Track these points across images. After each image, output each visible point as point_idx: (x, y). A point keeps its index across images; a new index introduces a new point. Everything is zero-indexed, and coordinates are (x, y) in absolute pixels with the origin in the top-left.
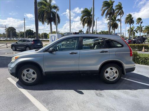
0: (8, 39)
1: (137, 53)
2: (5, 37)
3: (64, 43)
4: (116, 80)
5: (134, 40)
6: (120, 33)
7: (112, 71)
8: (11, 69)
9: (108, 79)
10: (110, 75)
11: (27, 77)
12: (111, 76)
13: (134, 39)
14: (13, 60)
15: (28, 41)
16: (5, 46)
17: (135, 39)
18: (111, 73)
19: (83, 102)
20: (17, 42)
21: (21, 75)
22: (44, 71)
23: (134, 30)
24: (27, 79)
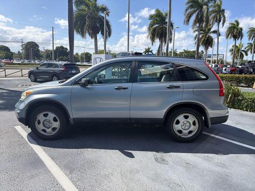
0: (26, 62)
1: (238, 90)
2: (21, 59)
3: (116, 70)
4: (193, 136)
5: (240, 67)
6: (215, 55)
7: (187, 120)
8: (18, 111)
9: (179, 134)
10: (183, 127)
11: (44, 125)
12: (185, 130)
13: (240, 65)
14: (23, 97)
15: (57, 66)
16: (19, 74)
17: (243, 66)
18: (185, 125)
19: (131, 172)
20: (37, 68)
21: (35, 123)
22: (72, 117)
23: (243, 49)
24: (45, 128)
